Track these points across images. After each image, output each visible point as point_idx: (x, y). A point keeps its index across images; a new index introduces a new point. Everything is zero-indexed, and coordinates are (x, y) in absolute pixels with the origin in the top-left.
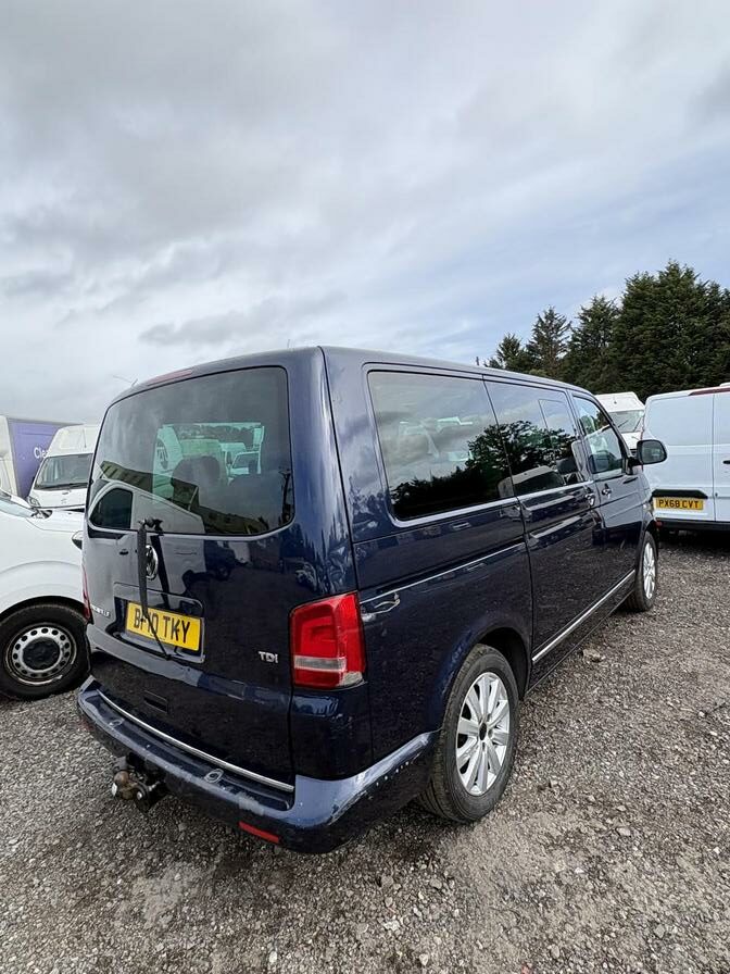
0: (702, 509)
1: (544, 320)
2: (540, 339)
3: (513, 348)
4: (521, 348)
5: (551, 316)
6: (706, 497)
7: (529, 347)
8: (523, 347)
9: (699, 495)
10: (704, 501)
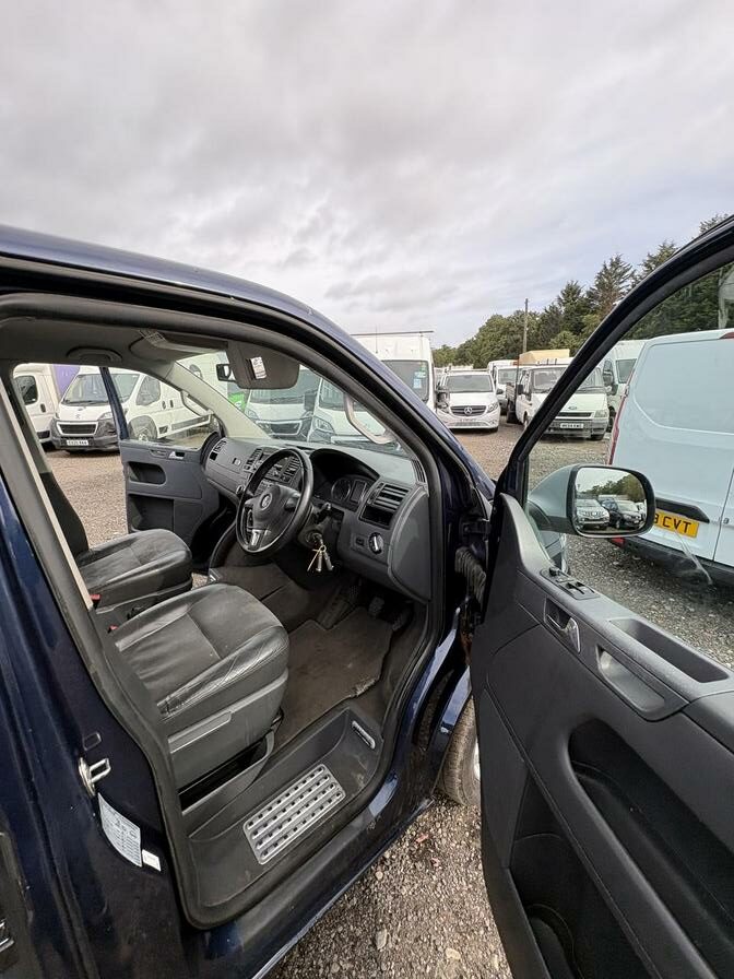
0: (694, 536)
1: (608, 268)
2: (601, 286)
3: (573, 294)
4: (581, 294)
5: (616, 264)
6: (707, 521)
7: (589, 294)
8: (583, 294)
9: (694, 514)
10: (702, 525)
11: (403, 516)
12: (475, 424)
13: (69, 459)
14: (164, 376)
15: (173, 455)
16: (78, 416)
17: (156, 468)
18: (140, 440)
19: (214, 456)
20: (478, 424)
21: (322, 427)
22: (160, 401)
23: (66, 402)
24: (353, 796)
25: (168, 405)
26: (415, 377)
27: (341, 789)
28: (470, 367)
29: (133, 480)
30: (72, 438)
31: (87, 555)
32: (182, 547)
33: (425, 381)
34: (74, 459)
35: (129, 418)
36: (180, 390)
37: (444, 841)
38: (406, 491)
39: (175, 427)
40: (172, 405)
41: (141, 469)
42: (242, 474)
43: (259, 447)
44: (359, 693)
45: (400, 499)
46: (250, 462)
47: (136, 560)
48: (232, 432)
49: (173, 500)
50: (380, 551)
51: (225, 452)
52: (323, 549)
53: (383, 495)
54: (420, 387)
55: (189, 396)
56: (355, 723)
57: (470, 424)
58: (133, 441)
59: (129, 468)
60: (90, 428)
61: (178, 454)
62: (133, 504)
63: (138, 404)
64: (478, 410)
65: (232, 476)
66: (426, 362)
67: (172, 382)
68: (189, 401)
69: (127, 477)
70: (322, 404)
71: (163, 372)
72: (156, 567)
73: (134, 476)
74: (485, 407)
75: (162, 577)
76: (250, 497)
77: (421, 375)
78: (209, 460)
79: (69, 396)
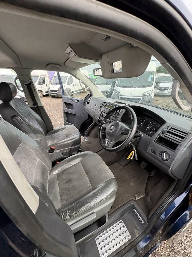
11: (185, 147)
12: (164, 93)
13: (52, 99)
14: (75, 75)
15: (76, 101)
16: (54, 88)
17: (71, 105)
18: (68, 96)
19: (88, 103)
20: (165, 93)
21: (117, 93)
22: (72, 84)
23: (51, 84)
24: (134, 239)
25: (74, 85)
26: (149, 77)
27: (129, 234)
28: (164, 74)
29: (65, 107)
30: (52, 93)
31: (52, 131)
32: (78, 133)
33: (152, 79)
34: (53, 99)
35: (64, 89)
36: (79, 80)
37: (159, 250)
38: (187, 134)
39: (76, 91)
40: (75, 85)
41: (68, 105)
42: (98, 111)
43: (105, 101)
44: (137, 199)
45: (183, 138)
46: (101, 107)
47: (65, 136)
48: (94, 95)
49: (75, 115)
50: (166, 160)
51: (92, 102)
52: (134, 151)
53: (169, 132)
54: (150, 80)
55: (82, 82)
56: (134, 210)
57: (162, 93)
58: (66, 96)
59: (64, 104)
60: (56, 91)
61: (78, 101)
62: (65, 114)
63: (67, 85)
64: (166, 89)
65: (95, 111)
66: (154, 71)
67: (77, 77)
68: (82, 84)
69: (64, 107)
70: (118, 86)
71: (74, 73)
72: (71, 140)
73: (66, 106)
74: (168, 88)
75: (72, 143)
76: (104, 124)
77: (151, 76)
78: (87, 104)
79: (52, 82)
